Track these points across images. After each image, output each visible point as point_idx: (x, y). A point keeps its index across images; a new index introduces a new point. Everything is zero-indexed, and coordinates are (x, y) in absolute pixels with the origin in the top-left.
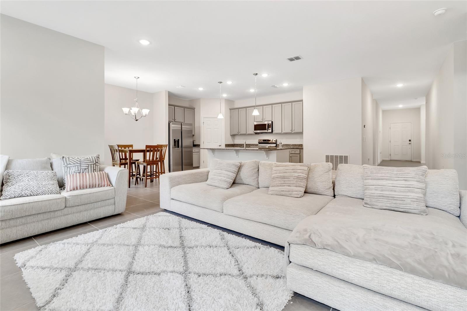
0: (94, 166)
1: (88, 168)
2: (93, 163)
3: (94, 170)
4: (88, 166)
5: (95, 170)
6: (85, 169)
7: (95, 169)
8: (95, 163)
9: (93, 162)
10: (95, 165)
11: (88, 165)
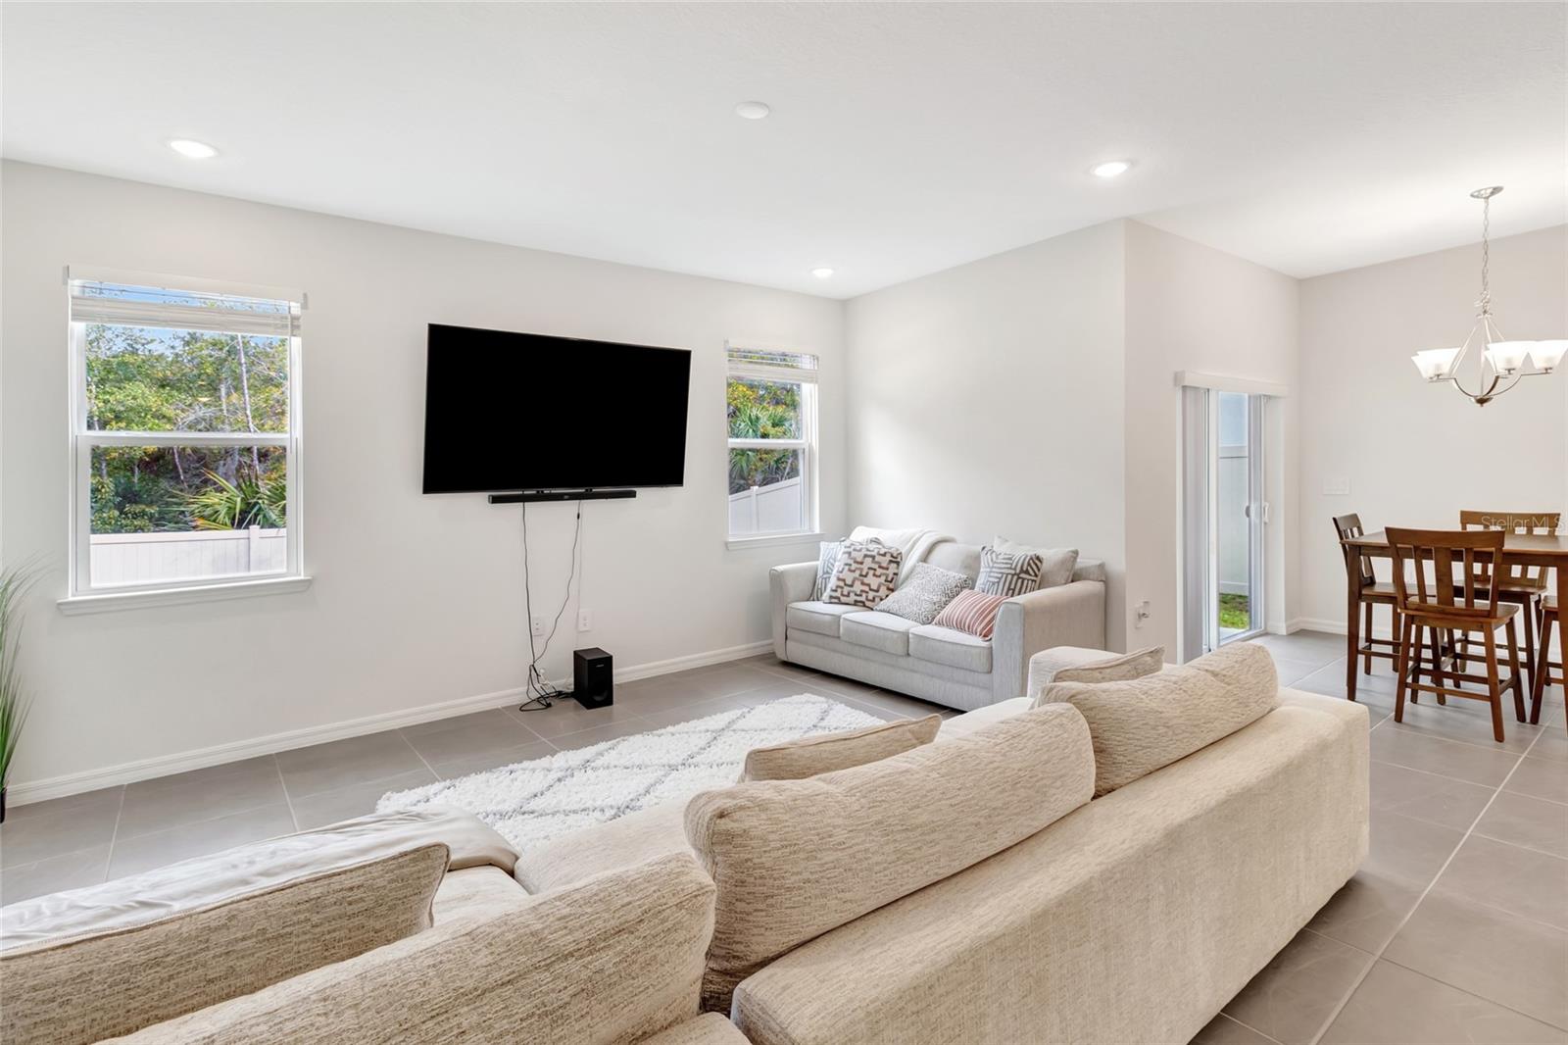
0: (1012, 580)
1: (998, 582)
2: (1013, 572)
3: (1009, 589)
4: (1000, 579)
5: (1011, 592)
6: (994, 583)
7: (1012, 587)
8: (1018, 571)
9: (1015, 569)
10: (1016, 577)
11: (1000, 575)
